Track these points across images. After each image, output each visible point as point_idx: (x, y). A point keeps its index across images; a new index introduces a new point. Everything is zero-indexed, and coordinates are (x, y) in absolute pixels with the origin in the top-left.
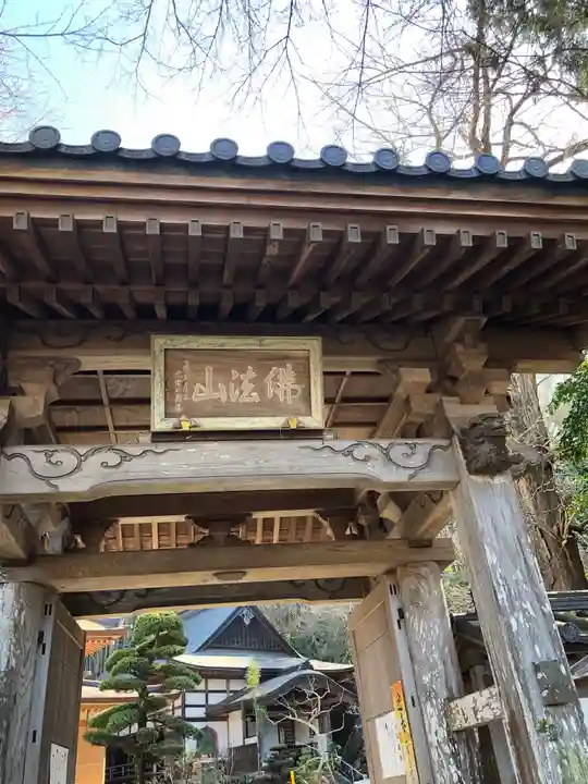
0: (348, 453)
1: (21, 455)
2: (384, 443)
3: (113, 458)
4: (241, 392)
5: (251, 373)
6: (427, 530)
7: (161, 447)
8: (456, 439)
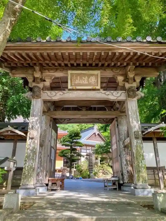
0: (105, 93)
1: (46, 92)
2: (112, 92)
3: (62, 93)
4: (85, 82)
5: (86, 78)
6: (123, 109)
7: (70, 92)
8: (127, 91)
